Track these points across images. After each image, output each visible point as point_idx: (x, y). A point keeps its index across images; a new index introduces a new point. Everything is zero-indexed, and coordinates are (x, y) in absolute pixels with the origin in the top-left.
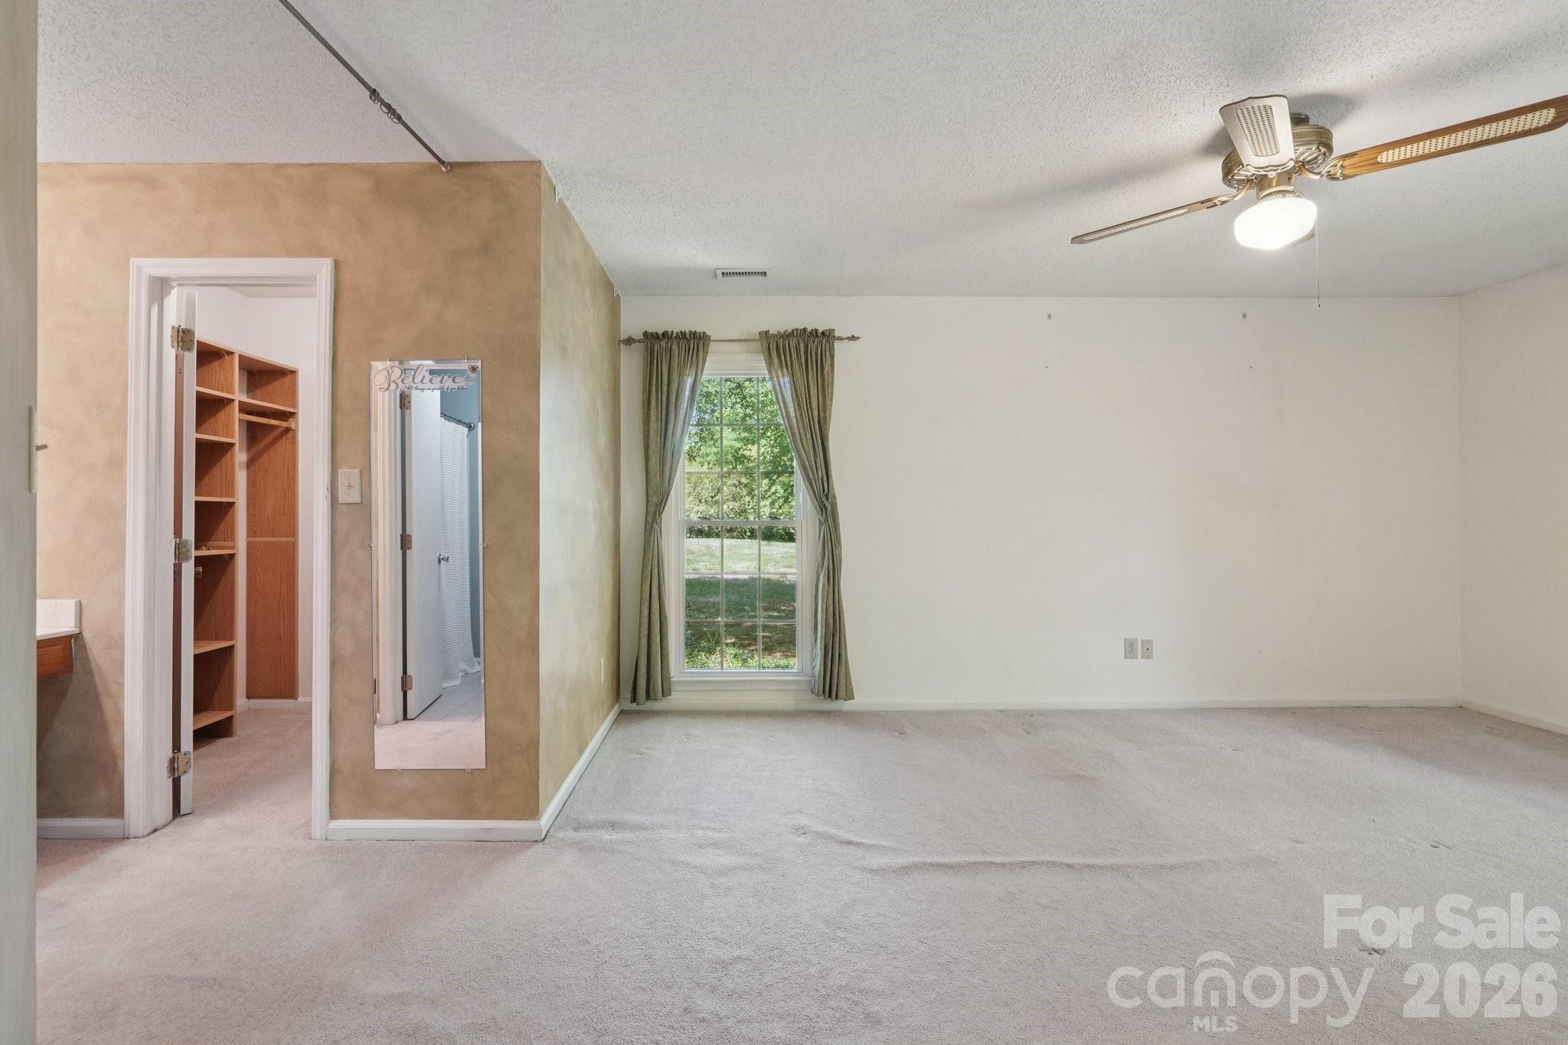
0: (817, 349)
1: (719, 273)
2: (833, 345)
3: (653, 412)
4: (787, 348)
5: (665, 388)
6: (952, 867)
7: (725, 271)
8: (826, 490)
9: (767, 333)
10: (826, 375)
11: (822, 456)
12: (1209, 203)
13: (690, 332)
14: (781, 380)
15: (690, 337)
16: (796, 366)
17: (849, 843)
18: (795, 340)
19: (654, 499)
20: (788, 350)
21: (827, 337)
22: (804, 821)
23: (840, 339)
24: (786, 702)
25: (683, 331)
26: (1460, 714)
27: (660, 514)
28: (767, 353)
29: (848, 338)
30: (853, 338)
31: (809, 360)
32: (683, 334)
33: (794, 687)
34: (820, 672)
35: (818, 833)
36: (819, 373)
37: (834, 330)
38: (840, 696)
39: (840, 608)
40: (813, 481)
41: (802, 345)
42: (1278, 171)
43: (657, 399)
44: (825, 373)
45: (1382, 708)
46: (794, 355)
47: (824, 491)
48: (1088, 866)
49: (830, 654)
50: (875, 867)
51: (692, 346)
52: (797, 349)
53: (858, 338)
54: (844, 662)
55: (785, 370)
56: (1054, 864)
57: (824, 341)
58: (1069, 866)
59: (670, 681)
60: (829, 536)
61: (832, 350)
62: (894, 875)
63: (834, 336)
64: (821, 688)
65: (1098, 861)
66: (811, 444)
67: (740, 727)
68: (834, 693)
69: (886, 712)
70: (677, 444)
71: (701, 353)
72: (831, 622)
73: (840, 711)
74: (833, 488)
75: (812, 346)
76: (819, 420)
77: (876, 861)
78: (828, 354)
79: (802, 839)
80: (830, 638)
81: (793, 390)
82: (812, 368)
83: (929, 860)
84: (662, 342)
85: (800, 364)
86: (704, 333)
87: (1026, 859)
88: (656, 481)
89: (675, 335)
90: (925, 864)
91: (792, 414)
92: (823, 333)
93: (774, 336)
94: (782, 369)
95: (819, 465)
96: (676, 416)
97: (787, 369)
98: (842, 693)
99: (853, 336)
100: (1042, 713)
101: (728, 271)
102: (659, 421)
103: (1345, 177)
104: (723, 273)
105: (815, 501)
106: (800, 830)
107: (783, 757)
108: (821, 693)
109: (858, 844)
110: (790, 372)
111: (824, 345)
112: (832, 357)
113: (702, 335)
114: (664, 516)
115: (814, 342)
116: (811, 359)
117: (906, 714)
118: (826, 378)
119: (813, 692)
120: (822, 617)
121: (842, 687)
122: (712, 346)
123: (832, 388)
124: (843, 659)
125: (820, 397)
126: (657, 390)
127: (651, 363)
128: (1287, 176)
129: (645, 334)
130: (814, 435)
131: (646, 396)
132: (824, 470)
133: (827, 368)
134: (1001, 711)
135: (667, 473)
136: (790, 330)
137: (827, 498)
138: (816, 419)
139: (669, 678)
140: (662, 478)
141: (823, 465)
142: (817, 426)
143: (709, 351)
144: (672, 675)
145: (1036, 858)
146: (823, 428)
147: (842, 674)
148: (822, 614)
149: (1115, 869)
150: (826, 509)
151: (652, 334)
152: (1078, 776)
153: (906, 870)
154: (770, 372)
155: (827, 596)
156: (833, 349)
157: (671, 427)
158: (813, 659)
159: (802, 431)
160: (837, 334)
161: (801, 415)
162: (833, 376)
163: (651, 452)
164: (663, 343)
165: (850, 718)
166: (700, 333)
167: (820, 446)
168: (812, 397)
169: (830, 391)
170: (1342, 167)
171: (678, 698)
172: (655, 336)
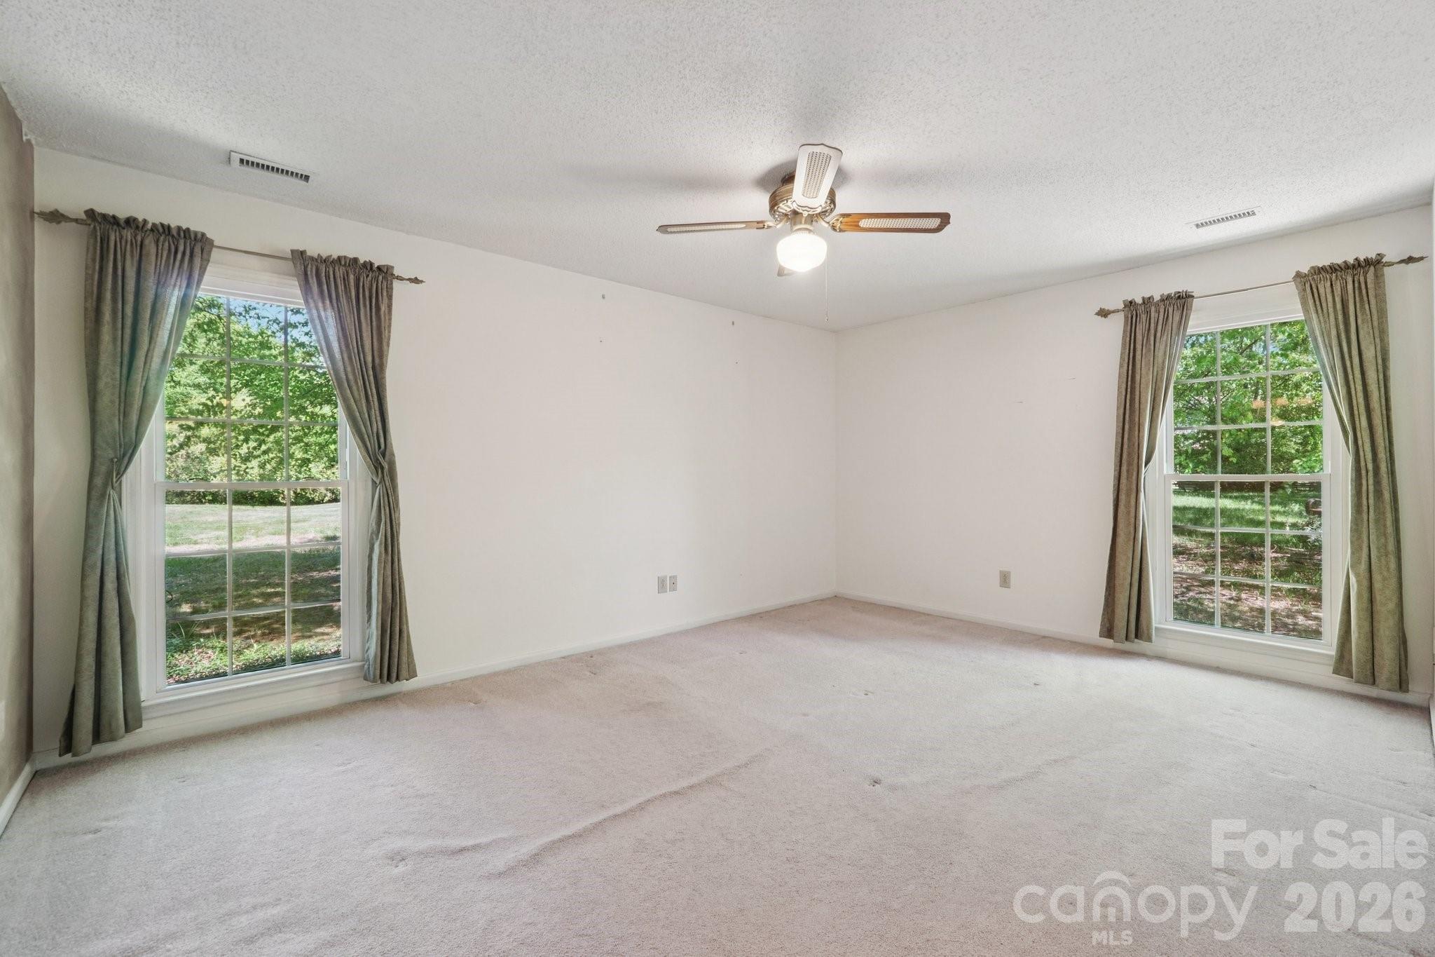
0: (371, 285)
1: (236, 158)
2: (392, 284)
3: (106, 331)
4: (332, 276)
5: (130, 298)
6: (580, 836)
7: (246, 158)
8: (383, 446)
9: (302, 253)
10: (382, 316)
11: (377, 409)
12: (760, 225)
13: (179, 228)
14: (323, 313)
15: (179, 234)
16: (344, 300)
17: (462, 850)
18: (342, 270)
19: (107, 453)
20: (332, 279)
21: (385, 273)
22: (397, 844)
23: (400, 279)
24: (330, 697)
25: (166, 223)
26: (837, 600)
27: (120, 475)
28: (302, 277)
29: (409, 279)
30: (416, 281)
31: (361, 296)
32: (166, 229)
33: (340, 678)
34: (376, 654)
35: (420, 853)
36: (374, 314)
37: (393, 267)
38: (401, 678)
39: (400, 578)
40: (366, 436)
41: (352, 277)
42: (810, 213)
43: (114, 312)
44: (382, 312)
45: (803, 604)
46: (341, 287)
47: (380, 447)
48: (691, 787)
49: (389, 632)
50: (502, 869)
51: (181, 248)
52: (345, 280)
53: (422, 282)
54: (405, 639)
55: (328, 302)
56: (664, 796)
57: (381, 277)
58: (676, 793)
59: (140, 708)
60: (386, 498)
61: (390, 289)
62: (526, 869)
63: (392, 274)
64: (378, 672)
65: (694, 780)
66: (363, 394)
67: (268, 744)
68: (394, 675)
69: (453, 683)
70: (153, 378)
71: (197, 261)
72: (389, 595)
73: (400, 693)
74: (391, 444)
75: (366, 281)
76: (374, 368)
77: (500, 861)
78: (385, 294)
79: (402, 868)
80: (388, 615)
81: (339, 327)
82: (365, 306)
83: (556, 836)
84: (124, 232)
85: (349, 298)
86: (203, 235)
87: (641, 800)
88: (111, 424)
89: (149, 226)
90: (554, 842)
91: (338, 355)
92: (379, 268)
93: (312, 258)
94: (323, 303)
95: (374, 420)
96: (151, 338)
97: (331, 302)
98: (404, 673)
99: (416, 278)
100: (601, 652)
101: (251, 159)
102: (119, 343)
103: (841, 230)
104: (242, 161)
105: (369, 459)
106: (398, 857)
107: (342, 768)
108: (378, 677)
109: (476, 848)
110: (335, 305)
111: (380, 282)
112: (390, 297)
113: (199, 236)
114: (127, 479)
115: (368, 276)
116: (364, 295)
117: (474, 679)
118: (383, 319)
119: (366, 679)
120: (378, 592)
121: (404, 666)
122: (215, 254)
123: (389, 332)
124: (405, 635)
125: (375, 340)
126: (114, 300)
127: (103, 258)
128: (812, 219)
129: (91, 213)
130: (367, 383)
131: (92, 304)
132: (380, 424)
133: (383, 308)
134: (563, 658)
135: (134, 417)
136: (335, 256)
137: (384, 456)
138: (370, 365)
139: (138, 703)
140: (125, 426)
141: (379, 418)
142: (371, 372)
143: (211, 260)
144: (143, 698)
145: (649, 796)
146: (379, 377)
147: (404, 652)
148: (378, 589)
149: (709, 782)
150: (382, 468)
151: (104, 216)
152: (648, 704)
153: (535, 859)
154: (306, 302)
155: (385, 567)
156: (392, 289)
157: (141, 354)
158: (365, 640)
159: (351, 377)
160: (396, 272)
161: (350, 358)
162: (390, 319)
163: (101, 385)
164: (128, 234)
165: (412, 698)
166: (196, 233)
167: (375, 397)
168: (365, 338)
169: (387, 335)
170: (841, 222)
171: (152, 730)
172: (112, 220)
